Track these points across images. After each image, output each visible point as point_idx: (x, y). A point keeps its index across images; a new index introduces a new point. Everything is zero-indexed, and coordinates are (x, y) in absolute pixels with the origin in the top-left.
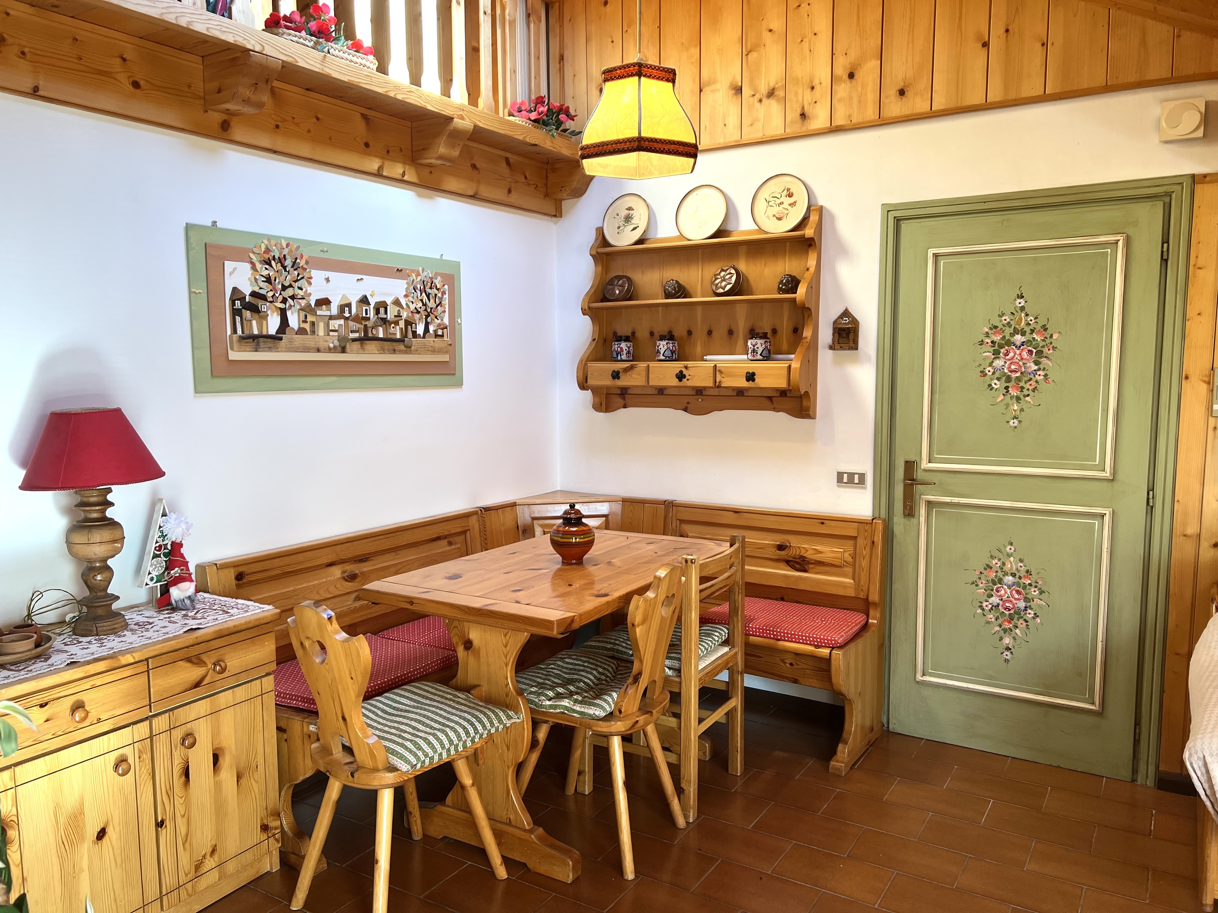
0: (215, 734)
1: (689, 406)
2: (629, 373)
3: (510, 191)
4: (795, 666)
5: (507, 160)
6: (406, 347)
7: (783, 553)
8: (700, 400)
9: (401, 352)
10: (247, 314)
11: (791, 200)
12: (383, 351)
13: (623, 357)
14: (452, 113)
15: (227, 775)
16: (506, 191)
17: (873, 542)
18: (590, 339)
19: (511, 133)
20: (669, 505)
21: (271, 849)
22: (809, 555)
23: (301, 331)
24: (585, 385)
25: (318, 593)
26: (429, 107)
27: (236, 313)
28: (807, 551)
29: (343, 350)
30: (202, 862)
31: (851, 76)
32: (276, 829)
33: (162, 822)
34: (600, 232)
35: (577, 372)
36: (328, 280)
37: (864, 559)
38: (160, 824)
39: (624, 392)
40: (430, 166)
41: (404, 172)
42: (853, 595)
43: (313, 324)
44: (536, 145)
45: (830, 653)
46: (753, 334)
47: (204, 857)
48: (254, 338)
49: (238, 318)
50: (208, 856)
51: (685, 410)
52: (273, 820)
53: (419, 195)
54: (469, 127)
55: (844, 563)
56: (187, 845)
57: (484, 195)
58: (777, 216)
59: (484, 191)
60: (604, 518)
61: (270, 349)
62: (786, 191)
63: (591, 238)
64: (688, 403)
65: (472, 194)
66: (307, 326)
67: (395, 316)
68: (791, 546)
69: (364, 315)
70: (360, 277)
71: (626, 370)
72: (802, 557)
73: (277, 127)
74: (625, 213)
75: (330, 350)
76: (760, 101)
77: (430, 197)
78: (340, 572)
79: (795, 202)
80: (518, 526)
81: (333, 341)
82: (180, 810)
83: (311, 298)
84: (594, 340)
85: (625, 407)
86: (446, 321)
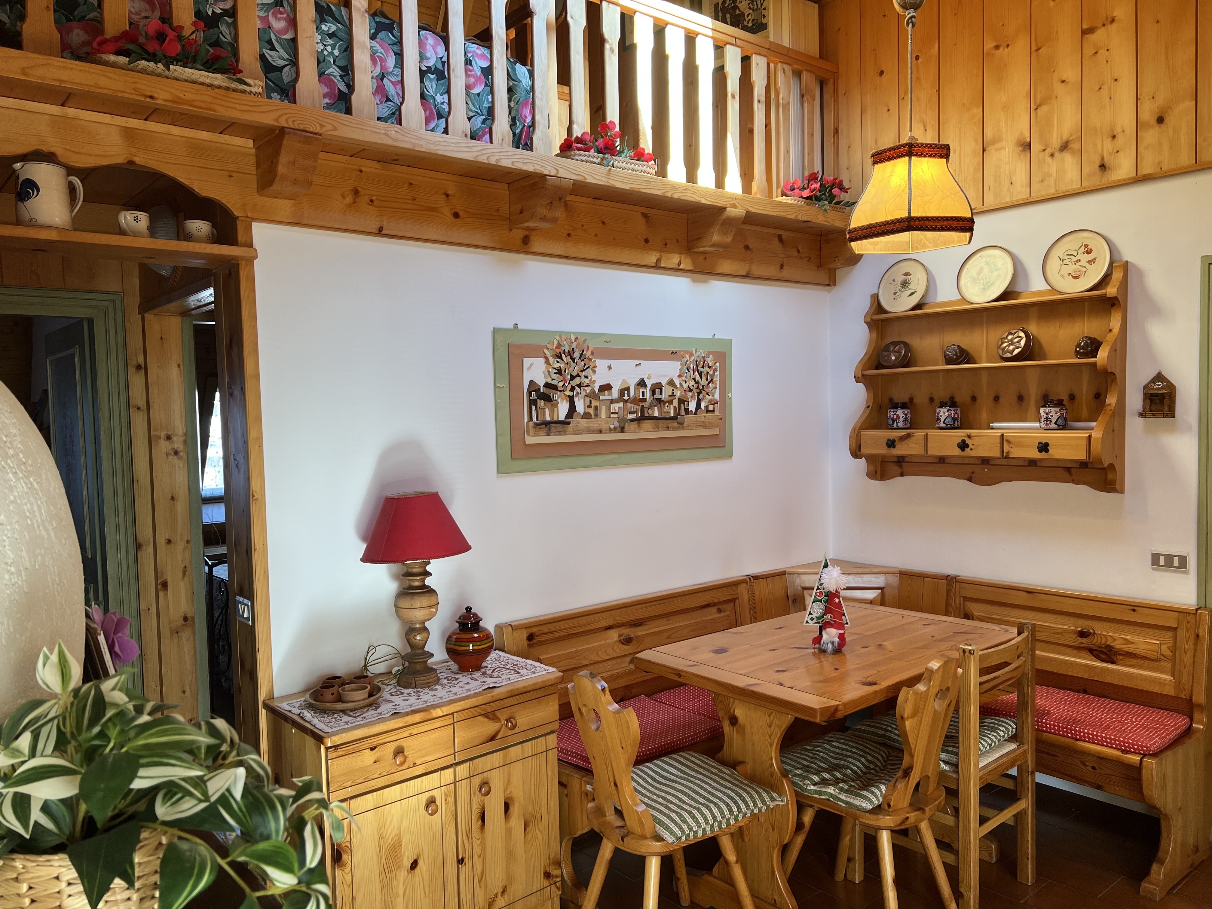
0: (507, 785)
1: (973, 475)
2: (906, 441)
3: (782, 266)
4: (1098, 770)
5: (780, 239)
6: (679, 423)
7: (1084, 640)
8: (986, 470)
9: (674, 429)
10: (541, 403)
11: (1090, 257)
12: (657, 428)
13: (899, 424)
14: (725, 203)
15: (516, 823)
16: (779, 267)
17: (1198, 636)
18: (864, 406)
19: (782, 214)
20: (952, 581)
21: (552, 896)
22: (1117, 645)
23: (587, 415)
24: (858, 453)
25: (597, 654)
26: (703, 201)
27: (532, 402)
28: (1114, 640)
29: (622, 430)
30: (494, 901)
31: (1160, 120)
32: (557, 877)
33: (462, 859)
34: (875, 298)
35: (850, 441)
36: (610, 367)
37: (1186, 654)
38: (460, 861)
39: (901, 461)
40: (705, 253)
41: (680, 261)
42: (1173, 694)
43: (596, 408)
44: (808, 221)
45: (1141, 760)
46: (1046, 400)
47: (496, 895)
48: (547, 424)
49: (533, 407)
50: (499, 896)
51: (970, 479)
52: (555, 869)
53: (694, 281)
54: (741, 214)
55: (1162, 657)
56: (482, 883)
57: (755, 273)
58: (1073, 274)
59: (757, 270)
60: (880, 591)
61: (560, 433)
62: (1083, 248)
63: (864, 305)
64: (973, 473)
65: (744, 274)
66: (591, 411)
67: (669, 396)
68: (1094, 633)
69: (641, 397)
70: (638, 362)
71: (902, 439)
72: (1109, 646)
73: (569, 235)
74: (900, 278)
75: (611, 431)
76: (1052, 155)
77: (705, 281)
78: (617, 636)
79: (1095, 259)
80: (788, 596)
81: (613, 423)
82: (477, 850)
83: (595, 384)
84: (868, 407)
85: (902, 475)
86: (717, 396)
